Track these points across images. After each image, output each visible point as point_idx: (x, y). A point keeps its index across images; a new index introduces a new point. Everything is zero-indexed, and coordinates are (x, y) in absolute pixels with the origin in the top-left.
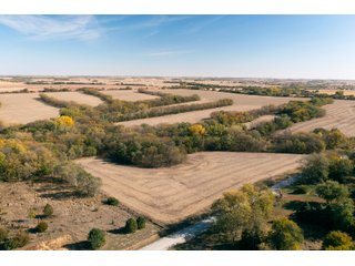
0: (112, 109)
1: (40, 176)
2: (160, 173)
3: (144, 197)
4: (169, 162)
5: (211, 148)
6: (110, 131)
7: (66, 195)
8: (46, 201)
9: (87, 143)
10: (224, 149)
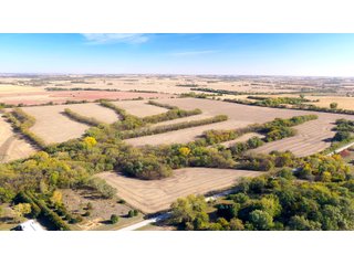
4: (160, 176)
6: (123, 150)
8: (87, 201)
9: (107, 162)
10: (202, 165)
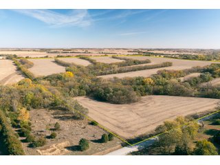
0: (96, 68)
1: (53, 106)
2: (124, 107)
3: (114, 122)
4: (129, 101)
5: (157, 93)
6: (94, 81)
7: (68, 118)
8: (56, 121)
9: (81, 88)
10: (165, 94)
